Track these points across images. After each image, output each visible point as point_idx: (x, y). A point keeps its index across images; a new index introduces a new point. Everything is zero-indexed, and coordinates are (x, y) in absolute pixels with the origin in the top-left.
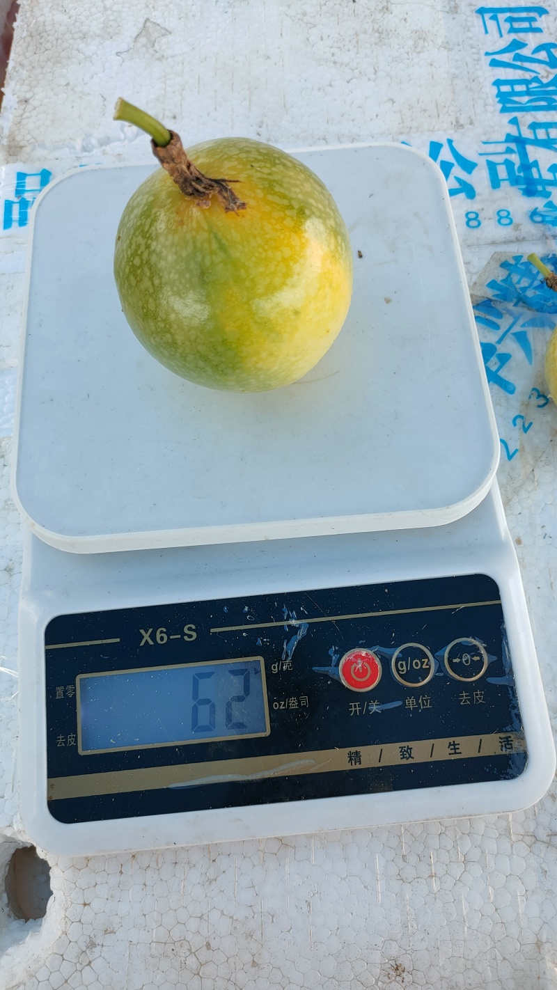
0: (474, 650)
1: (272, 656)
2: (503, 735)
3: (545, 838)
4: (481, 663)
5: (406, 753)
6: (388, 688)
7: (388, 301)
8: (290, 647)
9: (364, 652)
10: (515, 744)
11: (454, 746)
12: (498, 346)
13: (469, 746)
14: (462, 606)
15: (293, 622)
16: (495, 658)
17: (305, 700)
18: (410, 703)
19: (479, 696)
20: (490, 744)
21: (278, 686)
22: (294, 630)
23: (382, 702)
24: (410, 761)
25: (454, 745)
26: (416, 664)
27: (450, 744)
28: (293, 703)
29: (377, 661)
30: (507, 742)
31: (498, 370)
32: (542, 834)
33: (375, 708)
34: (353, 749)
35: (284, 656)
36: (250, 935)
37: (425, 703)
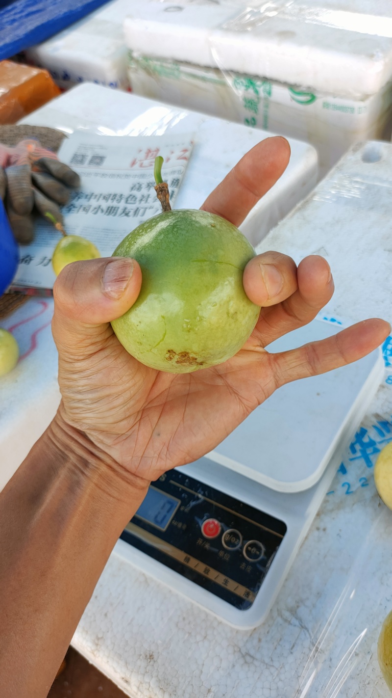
0: (259, 549)
1: (184, 503)
2: (248, 590)
3: (244, 653)
4: (259, 556)
5: (207, 571)
6: (217, 542)
7: (318, 394)
8: (192, 503)
9: (216, 522)
10: (250, 597)
11: (226, 582)
12: (377, 444)
13: (232, 586)
14: (267, 529)
15: (200, 496)
16: (265, 558)
17: (184, 527)
18: (221, 553)
19: (249, 569)
20: (240, 590)
21: (179, 516)
22: (198, 498)
23: (211, 546)
24: (206, 575)
25: (227, 580)
26: (233, 540)
27: (225, 579)
28: (180, 525)
29: (220, 529)
30: (248, 594)
31: (370, 454)
32: (244, 651)
33: (207, 546)
34: (189, 556)
35: (188, 505)
36: (112, 604)
37: (227, 557)
